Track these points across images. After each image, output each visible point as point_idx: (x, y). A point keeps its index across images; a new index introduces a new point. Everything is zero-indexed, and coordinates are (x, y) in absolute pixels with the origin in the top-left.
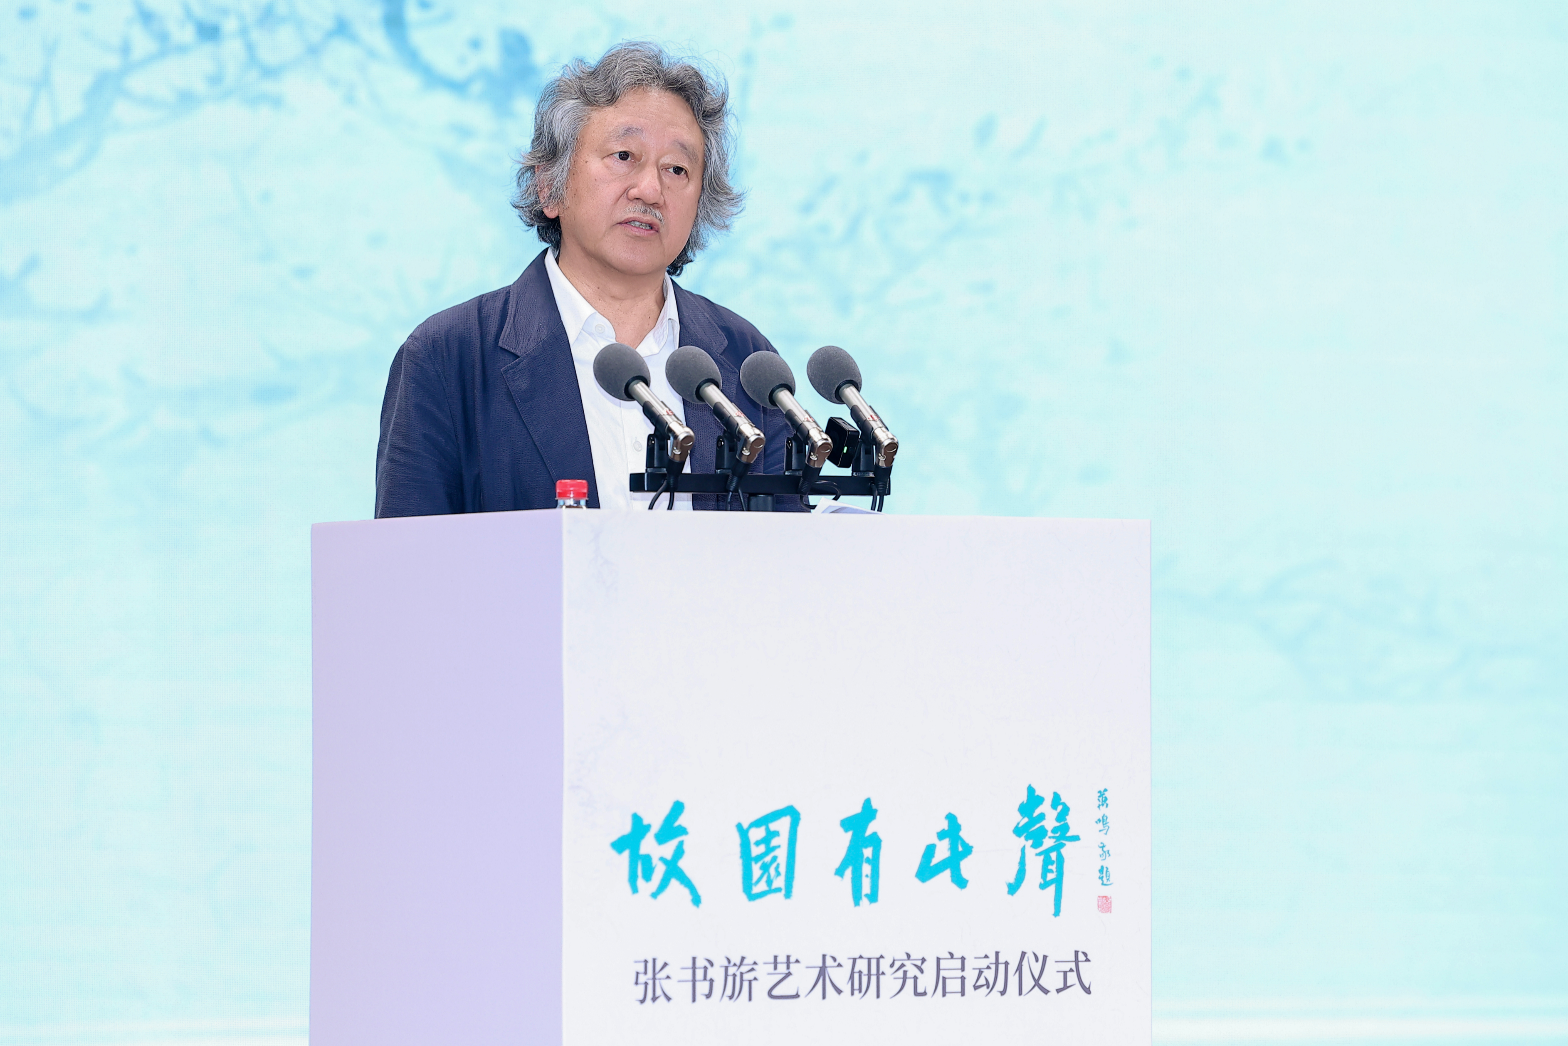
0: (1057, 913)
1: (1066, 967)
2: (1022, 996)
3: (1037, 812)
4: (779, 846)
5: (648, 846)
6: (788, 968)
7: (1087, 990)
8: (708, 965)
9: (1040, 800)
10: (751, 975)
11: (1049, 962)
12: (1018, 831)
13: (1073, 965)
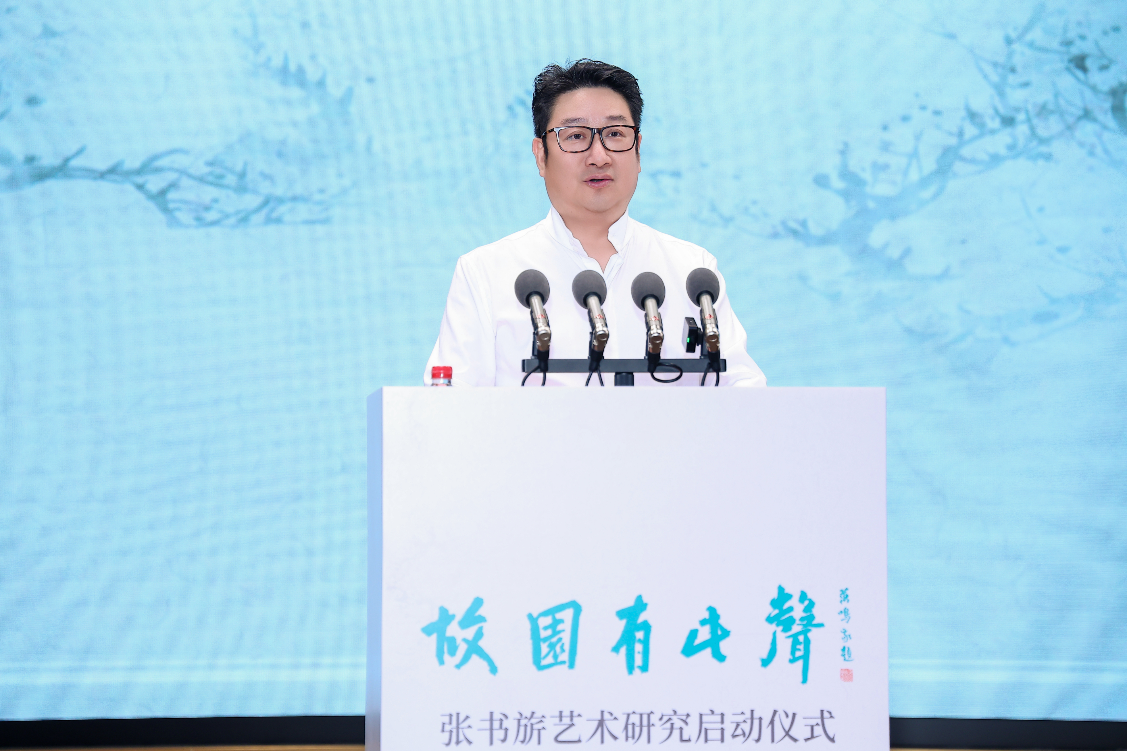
0: (805, 680)
1: (813, 722)
2: (774, 744)
3: (786, 606)
4: (564, 631)
5: (453, 630)
6: (572, 720)
7: (832, 740)
8: (503, 717)
9: (789, 597)
10: (539, 726)
11: (797, 717)
12: (770, 620)
13: (819, 721)
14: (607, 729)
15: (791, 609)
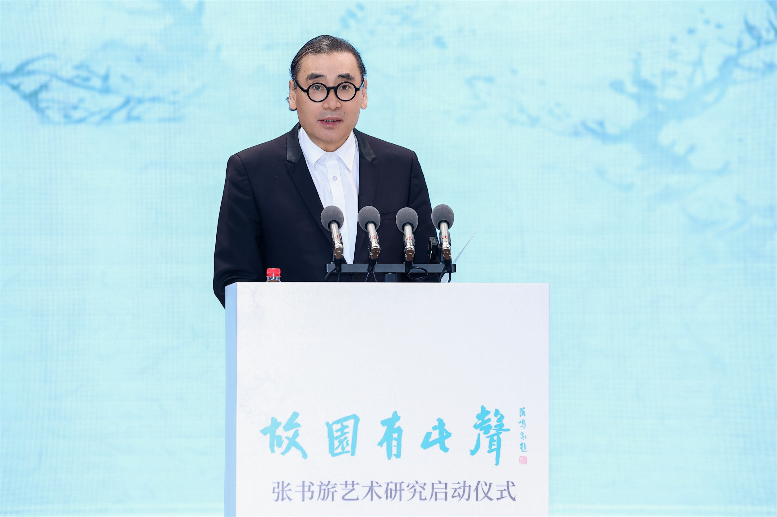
0: (497, 463)
1: (503, 488)
2: (478, 502)
3: (486, 418)
4: (348, 432)
5: (280, 431)
6: (353, 486)
7: (514, 499)
8: (311, 485)
9: (489, 412)
10: (333, 490)
11: (492, 485)
12: (476, 426)
13: (506, 488)
14: (375, 492)
15: (489, 420)
